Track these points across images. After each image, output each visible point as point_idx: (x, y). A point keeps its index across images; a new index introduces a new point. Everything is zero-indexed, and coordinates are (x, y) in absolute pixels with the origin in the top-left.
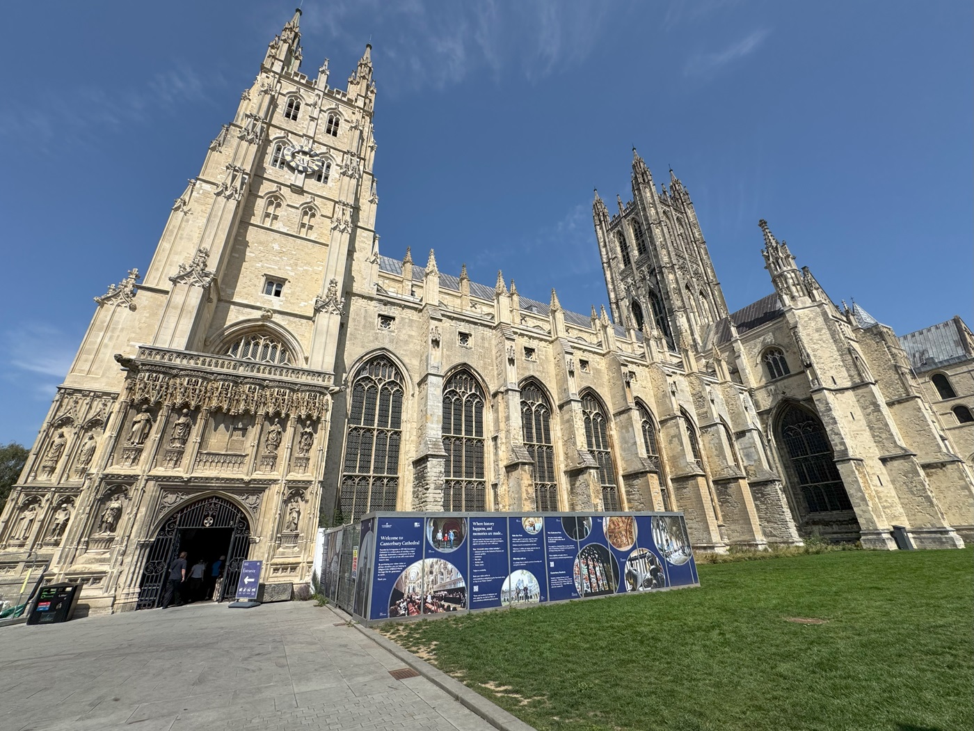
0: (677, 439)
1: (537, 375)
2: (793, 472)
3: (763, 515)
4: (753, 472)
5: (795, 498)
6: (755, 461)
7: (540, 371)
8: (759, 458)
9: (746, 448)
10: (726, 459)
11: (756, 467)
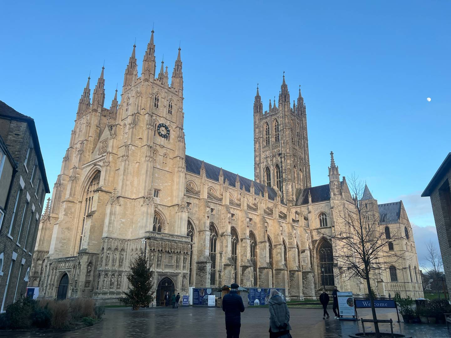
0: (280, 254)
1: (235, 226)
2: (319, 268)
3: (304, 285)
4: (305, 268)
5: (318, 279)
6: (306, 263)
7: (235, 224)
8: (308, 263)
9: (304, 258)
10: (296, 263)
11: (306, 266)
